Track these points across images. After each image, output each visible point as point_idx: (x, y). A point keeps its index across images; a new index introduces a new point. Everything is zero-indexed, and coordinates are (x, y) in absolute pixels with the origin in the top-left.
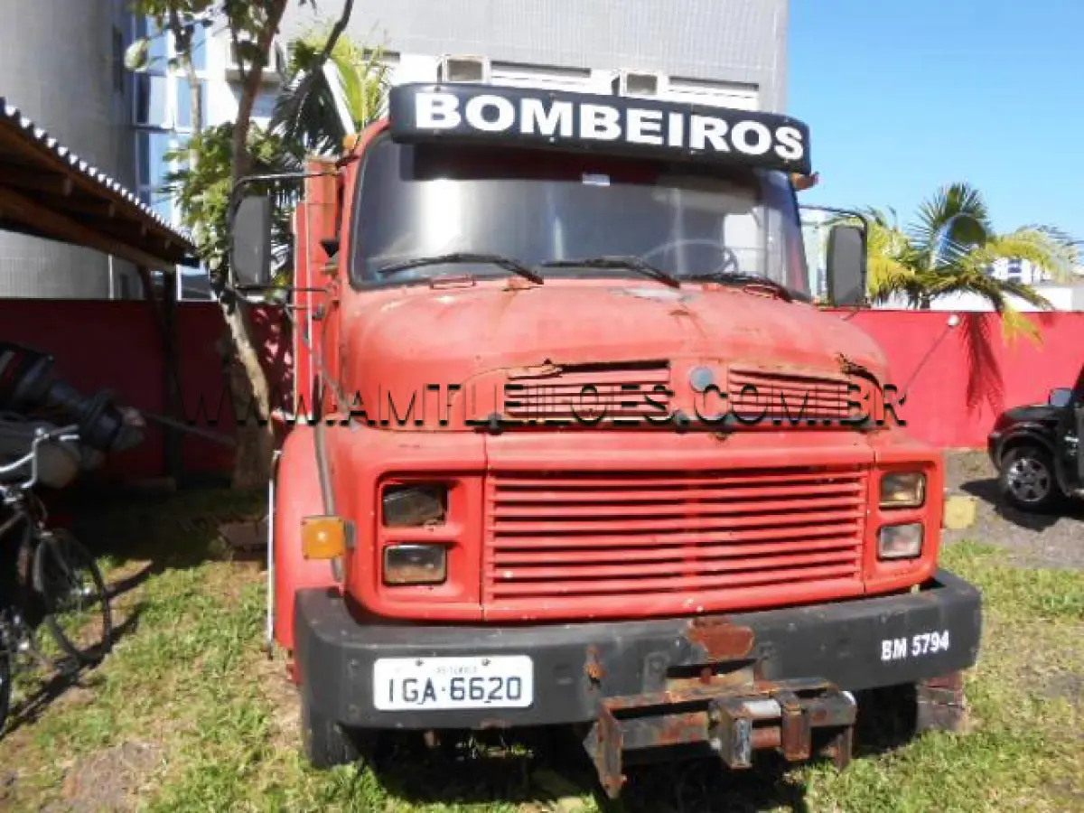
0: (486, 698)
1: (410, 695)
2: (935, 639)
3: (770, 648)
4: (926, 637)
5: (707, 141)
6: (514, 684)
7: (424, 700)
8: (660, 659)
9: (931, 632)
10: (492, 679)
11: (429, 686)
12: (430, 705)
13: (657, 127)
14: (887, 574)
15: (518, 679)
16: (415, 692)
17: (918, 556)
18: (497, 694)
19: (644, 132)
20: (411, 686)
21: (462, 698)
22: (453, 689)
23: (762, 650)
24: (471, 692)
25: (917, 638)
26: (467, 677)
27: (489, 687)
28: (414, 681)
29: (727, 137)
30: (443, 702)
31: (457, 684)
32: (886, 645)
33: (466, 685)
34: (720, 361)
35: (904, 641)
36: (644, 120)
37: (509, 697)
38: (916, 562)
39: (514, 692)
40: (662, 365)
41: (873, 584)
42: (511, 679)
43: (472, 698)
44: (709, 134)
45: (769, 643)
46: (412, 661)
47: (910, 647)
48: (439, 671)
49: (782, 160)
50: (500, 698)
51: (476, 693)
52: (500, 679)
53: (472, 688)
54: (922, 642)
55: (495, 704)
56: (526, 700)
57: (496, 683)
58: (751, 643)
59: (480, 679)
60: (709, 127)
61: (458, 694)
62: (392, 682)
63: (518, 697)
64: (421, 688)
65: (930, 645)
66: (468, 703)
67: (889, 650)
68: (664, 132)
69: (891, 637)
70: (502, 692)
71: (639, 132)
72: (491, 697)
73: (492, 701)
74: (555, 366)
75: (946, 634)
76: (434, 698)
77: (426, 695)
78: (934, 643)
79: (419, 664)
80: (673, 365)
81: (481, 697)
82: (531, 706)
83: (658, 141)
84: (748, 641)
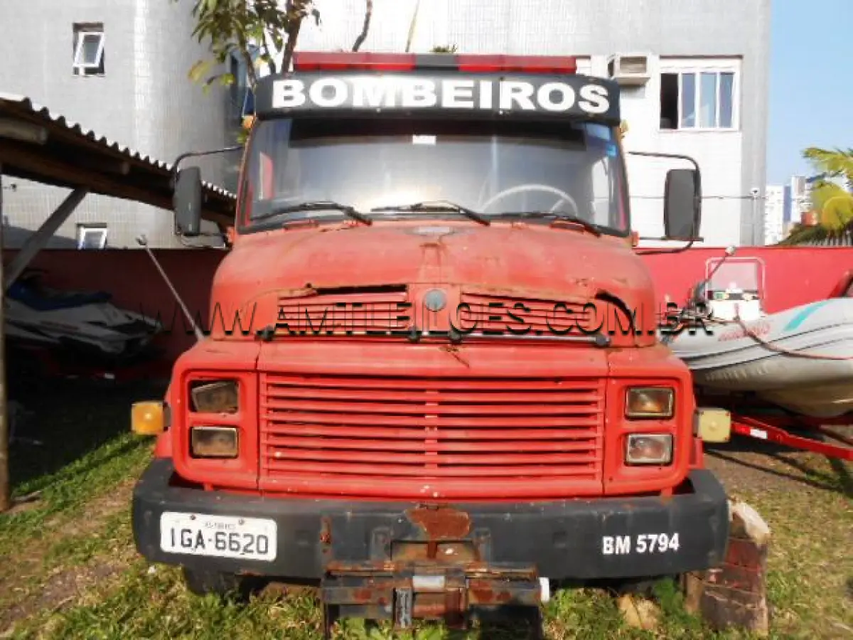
0: (241, 551)
1: (186, 542)
2: (663, 540)
3: (486, 534)
4: (653, 537)
5: (514, 102)
6: (262, 542)
7: (196, 547)
8: (385, 534)
9: (659, 533)
10: (246, 536)
11: (200, 536)
12: (200, 551)
13: (469, 94)
14: (630, 478)
15: (265, 537)
16: (190, 540)
17: (667, 464)
18: (250, 548)
19: (457, 98)
20: (187, 535)
21: (223, 548)
22: (218, 541)
23: (478, 534)
24: (230, 545)
25: (641, 537)
26: (228, 532)
27: (244, 542)
28: (189, 531)
29: (533, 98)
30: (210, 550)
31: (220, 537)
32: (607, 541)
33: (226, 539)
34: (453, 285)
35: (627, 539)
36: (457, 88)
37: (260, 552)
38: (665, 469)
39: (262, 548)
40: (402, 288)
41: (611, 487)
42: (259, 537)
43: (232, 549)
44: (516, 96)
45: (486, 529)
46: (187, 516)
47: (634, 544)
48: (207, 525)
49: (587, 114)
50: (251, 552)
51: (235, 546)
52: (252, 536)
53: (231, 542)
54: (648, 542)
55: (248, 556)
56: (271, 555)
57: (248, 540)
58: (468, 528)
59: (236, 535)
60: (516, 90)
61: (221, 545)
62: (173, 531)
63: (266, 551)
64: (194, 536)
65: (657, 545)
66: (227, 553)
67: (610, 546)
68: (476, 97)
69: (613, 534)
70: (253, 547)
71: (453, 99)
72: (246, 550)
73: (246, 554)
74: (314, 289)
75: (676, 537)
76: (204, 546)
77: (198, 543)
78: (661, 543)
79: (193, 518)
80: (411, 288)
81: (237, 550)
82: (275, 561)
83: (469, 105)
84: (465, 526)
